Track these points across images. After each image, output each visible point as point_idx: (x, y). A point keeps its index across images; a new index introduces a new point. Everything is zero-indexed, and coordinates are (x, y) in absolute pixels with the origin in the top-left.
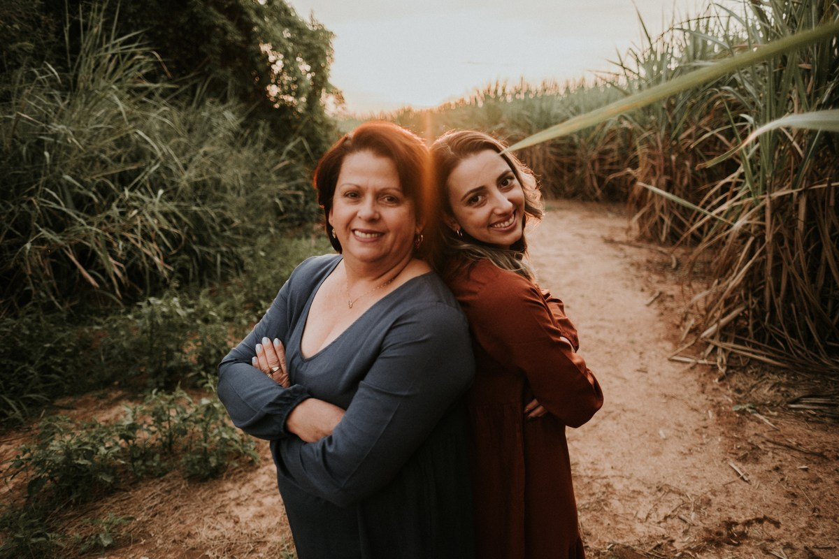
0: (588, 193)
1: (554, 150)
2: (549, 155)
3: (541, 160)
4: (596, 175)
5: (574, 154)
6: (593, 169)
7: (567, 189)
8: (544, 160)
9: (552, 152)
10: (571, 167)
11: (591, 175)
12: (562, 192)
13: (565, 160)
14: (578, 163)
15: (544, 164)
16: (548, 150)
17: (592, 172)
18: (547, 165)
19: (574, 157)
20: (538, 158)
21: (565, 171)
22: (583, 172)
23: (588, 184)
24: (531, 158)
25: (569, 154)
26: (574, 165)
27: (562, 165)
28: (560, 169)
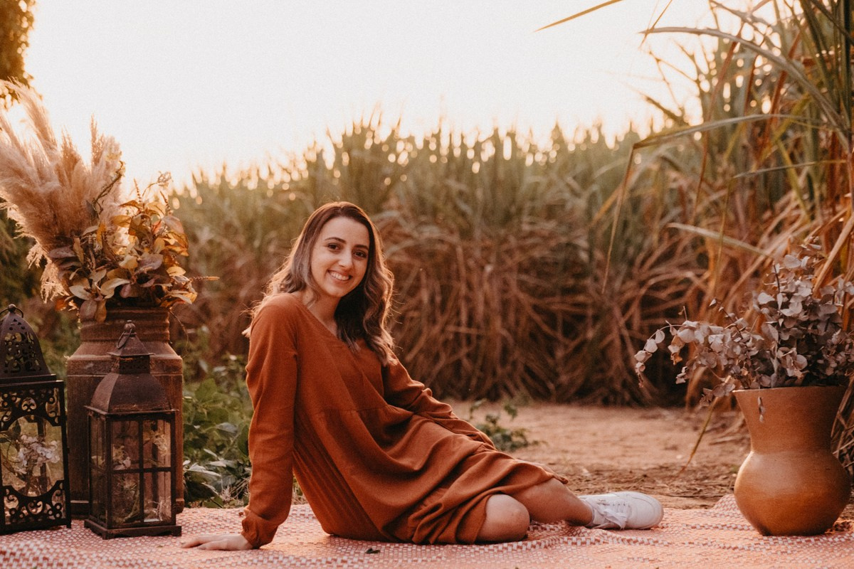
0: (618, 386)
1: (531, 280)
2: (515, 290)
3: (495, 304)
4: (632, 338)
5: (583, 290)
6: (629, 325)
7: (564, 379)
8: (505, 303)
9: (521, 284)
10: (573, 324)
11: (622, 338)
12: (551, 386)
13: (557, 305)
14: (590, 312)
15: (504, 316)
16: (513, 279)
17: (626, 333)
18: (512, 317)
19: (581, 298)
20: (487, 303)
21: (559, 335)
22: (604, 333)
23: (618, 362)
24: (468, 300)
25: (568, 291)
26: (581, 318)
27: (551, 318)
28: (546, 328)
